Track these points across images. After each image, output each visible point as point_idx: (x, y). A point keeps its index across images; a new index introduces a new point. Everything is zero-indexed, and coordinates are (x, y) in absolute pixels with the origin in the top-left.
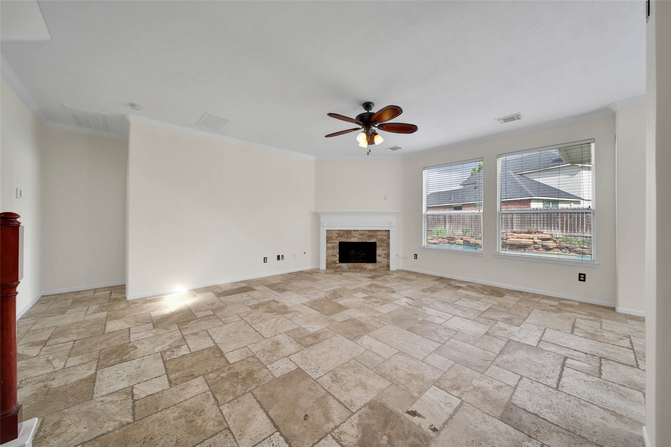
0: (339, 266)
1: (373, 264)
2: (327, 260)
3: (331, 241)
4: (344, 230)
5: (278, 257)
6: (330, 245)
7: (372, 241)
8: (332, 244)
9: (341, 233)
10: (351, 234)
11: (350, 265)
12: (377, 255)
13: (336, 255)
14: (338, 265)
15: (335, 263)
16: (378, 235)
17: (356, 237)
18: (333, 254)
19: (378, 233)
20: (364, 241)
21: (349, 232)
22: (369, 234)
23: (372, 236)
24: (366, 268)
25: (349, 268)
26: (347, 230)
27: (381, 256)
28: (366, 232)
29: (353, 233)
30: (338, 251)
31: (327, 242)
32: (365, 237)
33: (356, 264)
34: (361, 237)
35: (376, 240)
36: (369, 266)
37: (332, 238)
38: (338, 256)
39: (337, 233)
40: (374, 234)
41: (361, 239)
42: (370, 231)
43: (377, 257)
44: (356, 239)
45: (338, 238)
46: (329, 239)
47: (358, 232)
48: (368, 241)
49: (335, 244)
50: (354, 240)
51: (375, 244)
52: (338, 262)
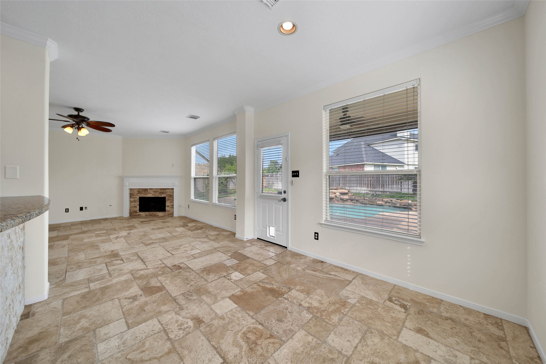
0: (139, 215)
1: (164, 213)
2: (130, 210)
3: (133, 197)
4: (142, 189)
5: (81, 209)
6: (132, 199)
7: (163, 196)
8: (134, 199)
9: (140, 191)
10: (147, 191)
11: (147, 213)
12: (166, 206)
13: (136, 207)
14: (138, 213)
15: (136, 212)
16: (167, 192)
17: (151, 193)
18: (134, 206)
19: (167, 191)
20: (157, 196)
21: (146, 190)
22: (160, 191)
23: (163, 193)
24: (158, 215)
25: (146, 216)
26: (144, 189)
27: (169, 207)
28: (158, 190)
29: (149, 191)
30: (138, 203)
31: (130, 197)
32: (158, 193)
33: (151, 213)
34: (155, 193)
35: (165, 195)
36: (160, 214)
37: (134, 194)
38: (138, 207)
39: (137, 191)
40: (164, 191)
41: (154, 195)
42: (161, 189)
43: (166, 207)
44: (151, 195)
45: (138, 194)
46: (131, 195)
47: (153, 190)
48: (159, 196)
49: (136, 199)
50: (149, 195)
51: (165, 198)
52: (138, 211)
